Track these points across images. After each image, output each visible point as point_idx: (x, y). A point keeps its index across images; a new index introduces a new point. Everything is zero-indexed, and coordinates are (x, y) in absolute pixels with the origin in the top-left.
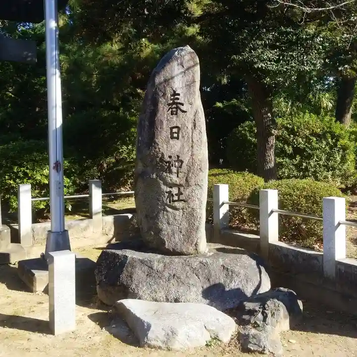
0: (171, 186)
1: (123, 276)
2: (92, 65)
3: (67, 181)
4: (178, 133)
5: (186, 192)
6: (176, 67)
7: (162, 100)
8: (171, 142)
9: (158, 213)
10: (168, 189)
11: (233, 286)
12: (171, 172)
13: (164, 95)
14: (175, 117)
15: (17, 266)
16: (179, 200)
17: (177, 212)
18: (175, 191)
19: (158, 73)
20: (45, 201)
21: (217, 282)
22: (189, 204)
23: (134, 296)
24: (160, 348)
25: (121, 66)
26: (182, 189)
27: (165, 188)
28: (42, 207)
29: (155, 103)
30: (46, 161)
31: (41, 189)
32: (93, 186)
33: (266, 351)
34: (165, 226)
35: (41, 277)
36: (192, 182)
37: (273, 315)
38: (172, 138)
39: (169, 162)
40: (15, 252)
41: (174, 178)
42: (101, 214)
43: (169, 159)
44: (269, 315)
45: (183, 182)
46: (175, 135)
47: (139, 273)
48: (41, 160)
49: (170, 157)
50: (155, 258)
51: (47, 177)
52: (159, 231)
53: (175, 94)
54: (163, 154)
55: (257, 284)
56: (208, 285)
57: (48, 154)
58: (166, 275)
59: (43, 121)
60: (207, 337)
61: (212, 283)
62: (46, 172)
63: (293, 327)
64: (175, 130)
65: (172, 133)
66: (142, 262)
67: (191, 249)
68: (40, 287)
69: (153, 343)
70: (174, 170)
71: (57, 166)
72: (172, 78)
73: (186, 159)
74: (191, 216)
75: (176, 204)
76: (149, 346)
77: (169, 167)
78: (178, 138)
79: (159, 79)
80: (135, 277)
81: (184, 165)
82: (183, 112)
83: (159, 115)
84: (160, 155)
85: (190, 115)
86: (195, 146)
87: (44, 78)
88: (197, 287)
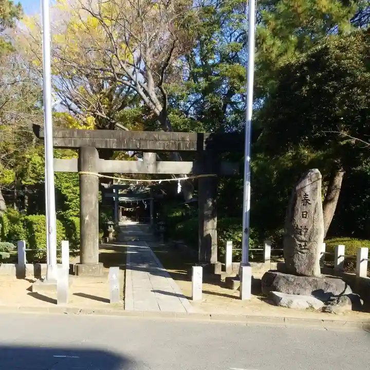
0: (302, 241)
1: (274, 283)
2: (273, 167)
3: (251, 241)
4: (306, 215)
5: (308, 245)
6: (308, 181)
7: (299, 198)
8: (303, 219)
9: (294, 254)
10: (300, 243)
11: (329, 291)
12: (301, 235)
13: (300, 195)
14: (305, 207)
15: (224, 281)
16: (305, 249)
17: (303, 255)
18: (303, 244)
19: (297, 185)
20: (239, 251)
21: (321, 288)
22: (310, 250)
23: (278, 291)
24: (285, 307)
25: (292, 169)
26: (307, 243)
27: (298, 243)
28: (237, 254)
29: (295, 200)
30: (241, 229)
31: (237, 244)
32: (266, 244)
33: (332, 312)
34: (297, 261)
35: (236, 283)
36: (312, 240)
37: (342, 302)
38: (303, 217)
39: (301, 230)
40: (223, 274)
41: (303, 238)
42: (270, 261)
43: (300, 228)
44: (341, 301)
45: (307, 240)
46: (305, 216)
47: (282, 282)
48: (238, 228)
49: (301, 227)
50: (291, 277)
51: (241, 238)
52: (293, 263)
53: (306, 195)
54: (297, 225)
55: (341, 292)
56: (315, 289)
57: (242, 225)
58: (295, 283)
59: (240, 206)
60: (308, 306)
61: (317, 289)
62: (240, 235)
63: (353, 309)
64: (305, 213)
65: (303, 215)
66: (284, 277)
67: (310, 274)
68: (236, 288)
69: (282, 304)
70: (303, 233)
71: (246, 231)
72: (305, 187)
73: (310, 229)
74: (311, 257)
75: (304, 251)
76: (281, 306)
77: (300, 232)
78: (306, 217)
79: (297, 188)
80: (279, 283)
81: (308, 231)
82: (309, 204)
83: (297, 206)
84: (296, 226)
85: (313, 205)
86: (315, 222)
87: (242, 179)
88: (310, 289)
